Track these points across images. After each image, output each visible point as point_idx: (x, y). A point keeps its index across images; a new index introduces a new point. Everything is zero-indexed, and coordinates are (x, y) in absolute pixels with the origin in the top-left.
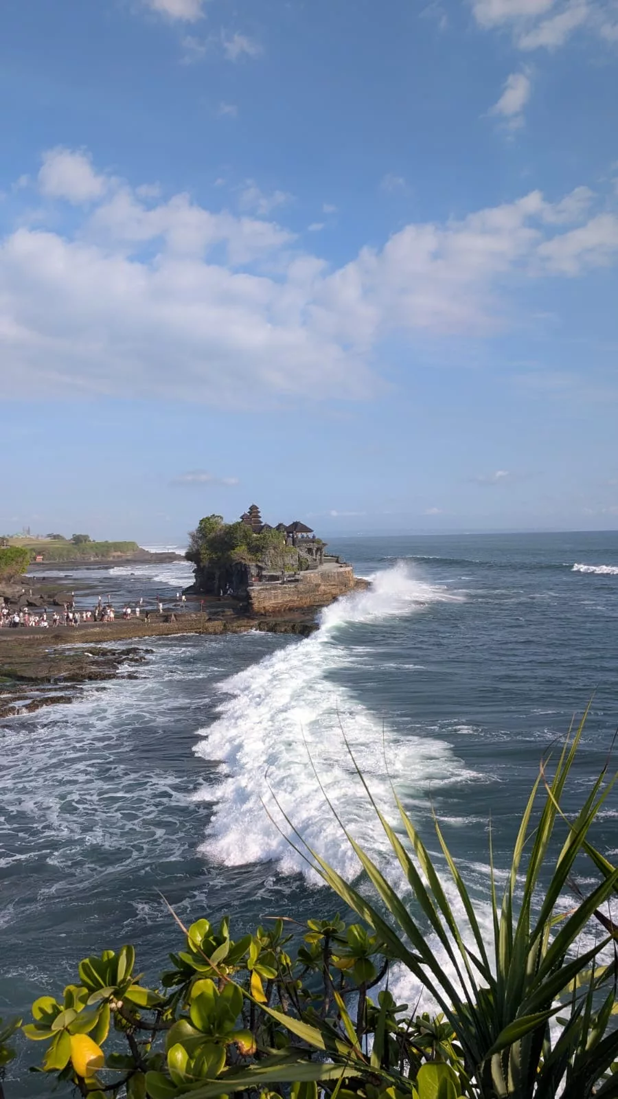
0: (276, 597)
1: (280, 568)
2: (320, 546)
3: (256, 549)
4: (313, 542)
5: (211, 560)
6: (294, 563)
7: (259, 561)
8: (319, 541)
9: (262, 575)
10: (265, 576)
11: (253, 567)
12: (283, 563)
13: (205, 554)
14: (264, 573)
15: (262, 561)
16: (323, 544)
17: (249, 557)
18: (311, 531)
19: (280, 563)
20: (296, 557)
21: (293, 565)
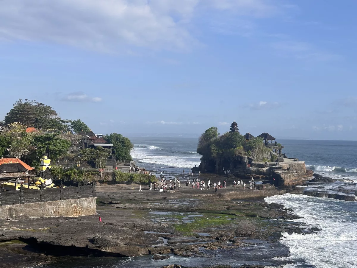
0: (290, 177)
1: (261, 159)
2: (280, 148)
3: (248, 149)
4: (276, 145)
5: (218, 153)
6: (269, 157)
7: (249, 155)
8: (279, 145)
9: (252, 164)
10: (255, 164)
11: (246, 159)
12: (262, 157)
13: (214, 150)
14: (253, 162)
15: (251, 156)
16: (282, 147)
17: (244, 153)
18: (274, 139)
19: (261, 157)
20: (269, 154)
21: (268, 158)
